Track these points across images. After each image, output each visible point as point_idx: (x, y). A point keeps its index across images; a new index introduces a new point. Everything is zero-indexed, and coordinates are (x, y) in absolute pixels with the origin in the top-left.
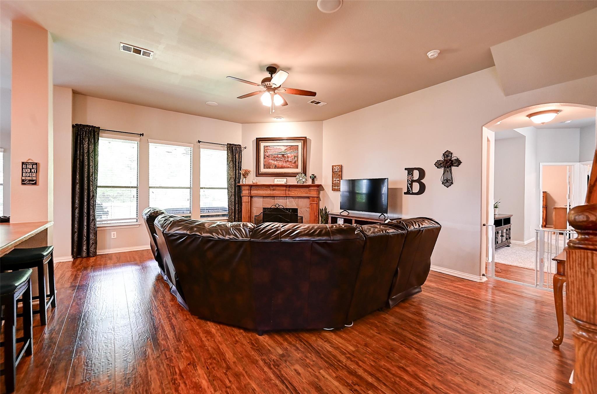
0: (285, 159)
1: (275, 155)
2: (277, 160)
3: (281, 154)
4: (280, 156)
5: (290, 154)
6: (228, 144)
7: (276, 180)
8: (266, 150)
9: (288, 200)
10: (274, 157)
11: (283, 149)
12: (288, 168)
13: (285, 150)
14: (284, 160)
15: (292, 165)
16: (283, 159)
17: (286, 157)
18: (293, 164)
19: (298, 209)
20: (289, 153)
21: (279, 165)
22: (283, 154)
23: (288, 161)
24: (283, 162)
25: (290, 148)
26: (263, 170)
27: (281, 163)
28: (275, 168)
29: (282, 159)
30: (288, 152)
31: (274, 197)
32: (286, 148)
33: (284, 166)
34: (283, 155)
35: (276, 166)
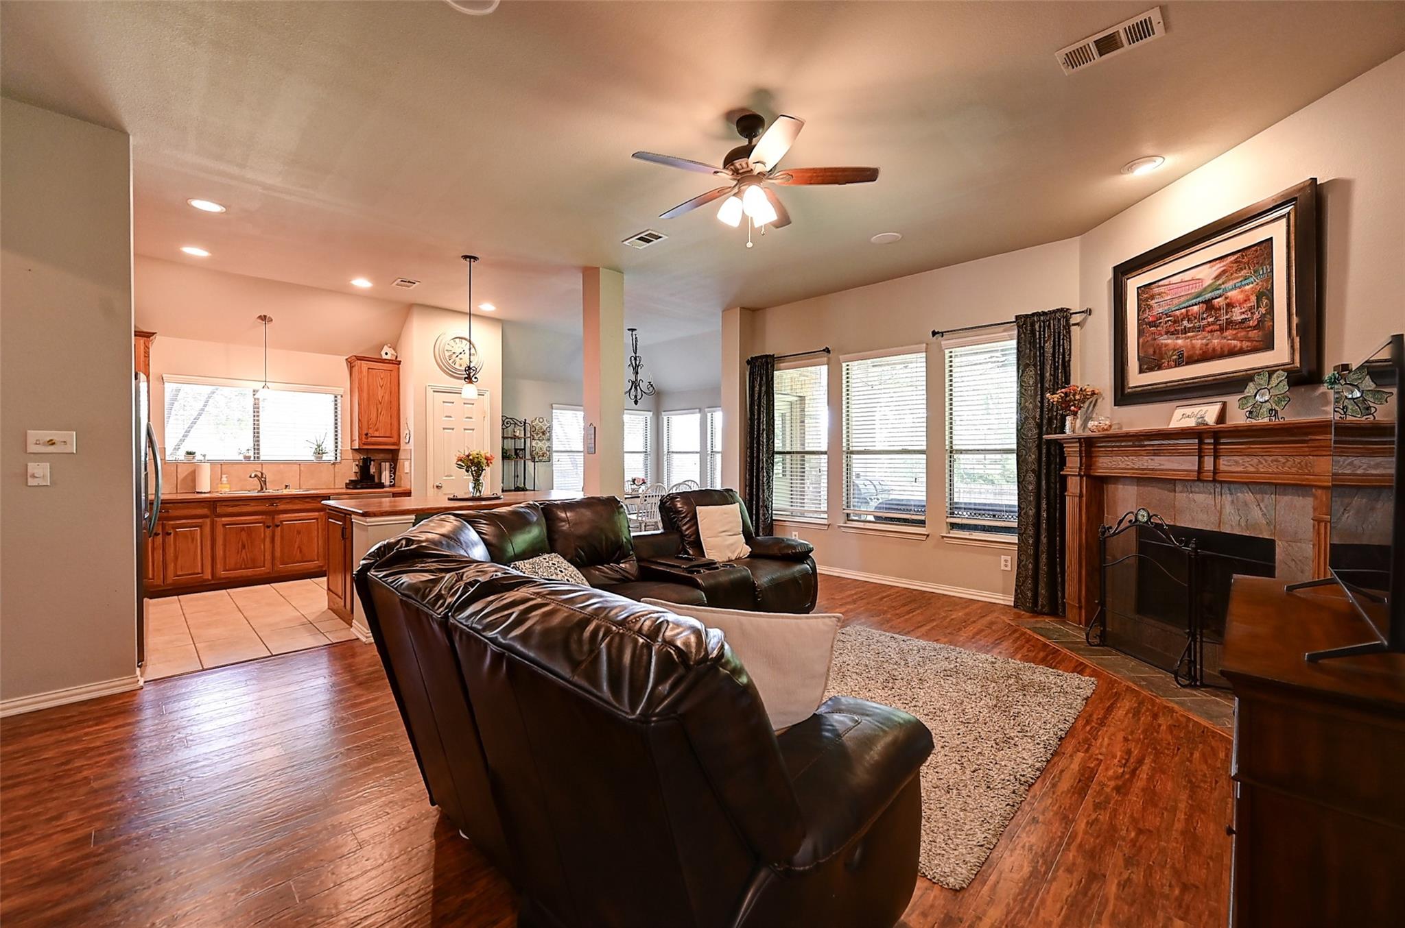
0: (1217, 319)
1: (1178, 313)
2: (1185, 331)
3: (1200, 299)
4: (1196, 308)
5: (1238, 291)
6: (1017, 317)
7: (1179, 413)
8: (1146, 300)
9: (1229, 498)
10: (1175, 322)
11: (1207, 275)
12: (1233, 353)
13: (1217, 278)
14: (1213, 323)
15: (1249, 339)
16: (1212, 319)
17: (1220, 309)
18: (1253, 334)
19: (1278, 543)
20: (1235, 288)
21: (1193, 347)
22: (1208, 296)
23: (1230, 323)
24: (1212, 331)
25: (1236, 261)
26: (1137, 379)
27: (1202, 339)
28: (1178, 365)
29: (1205, 322)
30: (1230, 284)
31: (1173, 482)
32: (1217, 268)
33: (1214, 350)
34: (1208, 302)
35: (1181, 356)
